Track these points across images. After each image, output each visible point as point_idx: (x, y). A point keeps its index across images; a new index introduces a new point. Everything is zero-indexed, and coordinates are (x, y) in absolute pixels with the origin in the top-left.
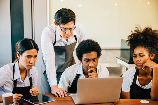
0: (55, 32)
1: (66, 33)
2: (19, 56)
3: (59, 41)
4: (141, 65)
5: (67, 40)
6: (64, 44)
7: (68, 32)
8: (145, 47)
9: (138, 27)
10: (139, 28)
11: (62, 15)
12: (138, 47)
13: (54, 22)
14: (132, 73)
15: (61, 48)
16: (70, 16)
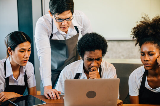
0: (51, 23)
1: (62, 24)
2: (11, 52)
3: (56, 34)
4: (151, 65)
5: (66, 32)
6: (63, 36)
7: (64, 23)
8: (155, 43)
9: (145, 16)
10: (146, 18)
11: (57, 3)
12: (147, 43)
13: (49, 11)
14: (140, 74)
15: (60, 42)
16: (67, 4)
